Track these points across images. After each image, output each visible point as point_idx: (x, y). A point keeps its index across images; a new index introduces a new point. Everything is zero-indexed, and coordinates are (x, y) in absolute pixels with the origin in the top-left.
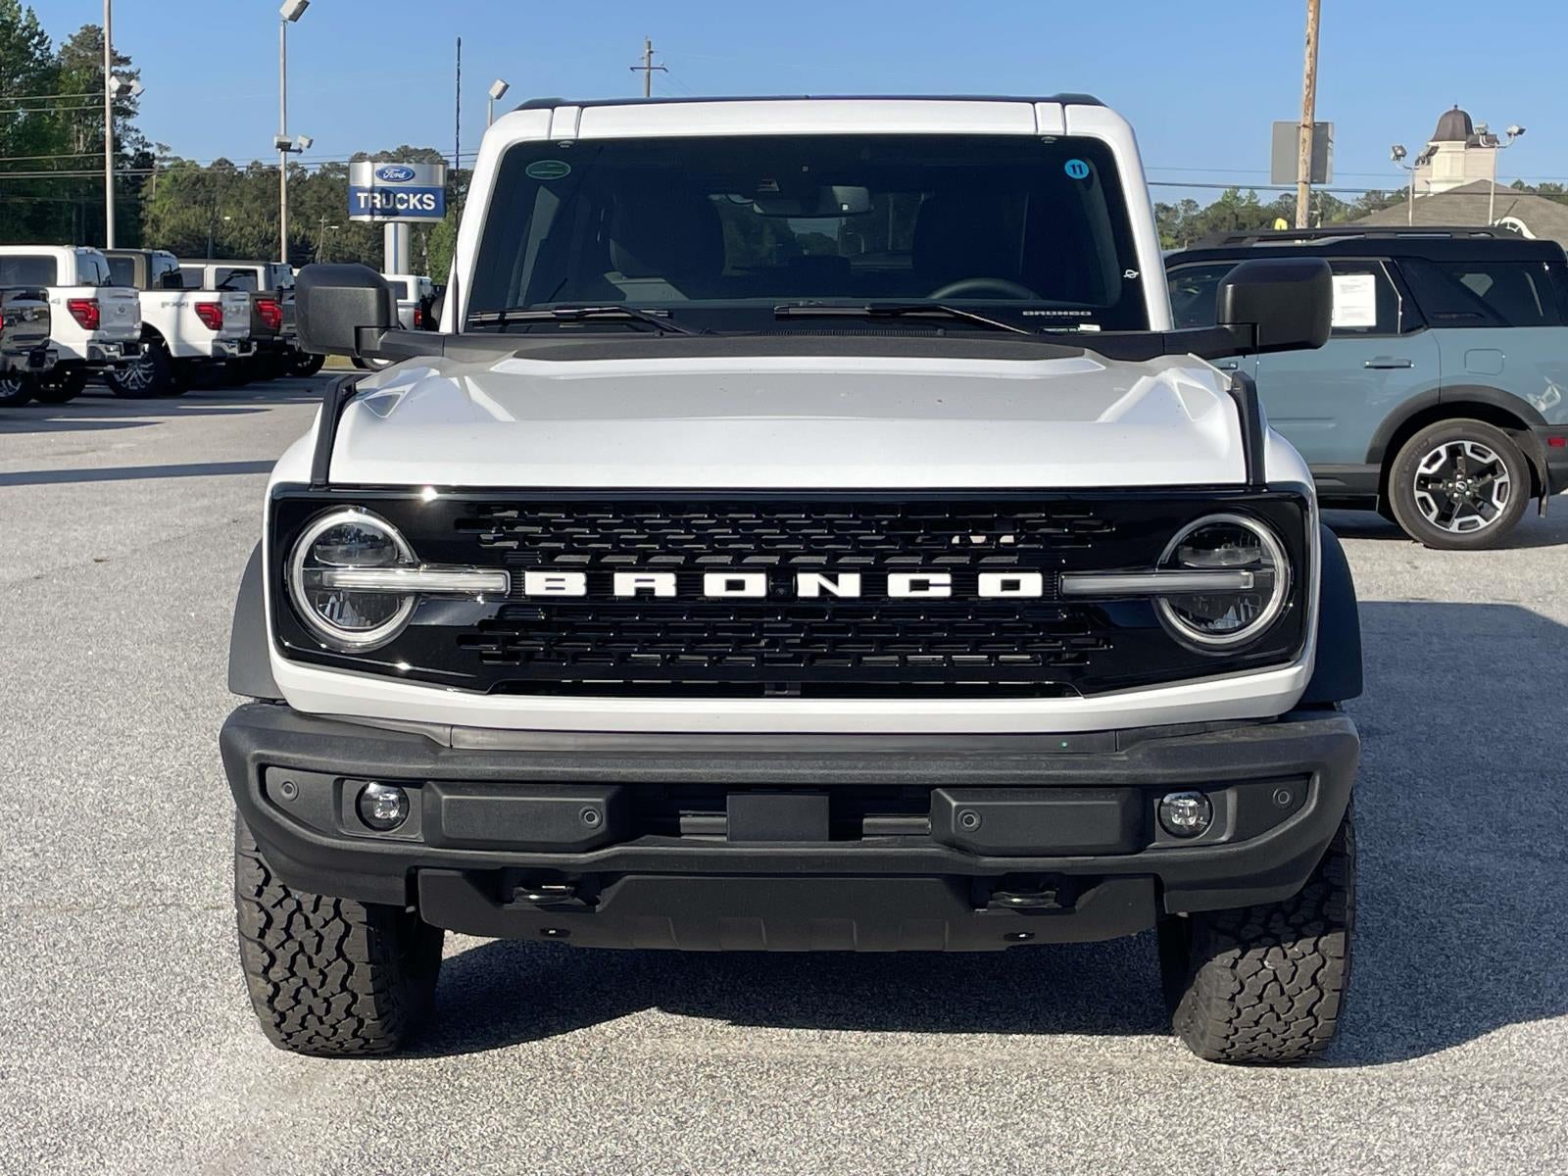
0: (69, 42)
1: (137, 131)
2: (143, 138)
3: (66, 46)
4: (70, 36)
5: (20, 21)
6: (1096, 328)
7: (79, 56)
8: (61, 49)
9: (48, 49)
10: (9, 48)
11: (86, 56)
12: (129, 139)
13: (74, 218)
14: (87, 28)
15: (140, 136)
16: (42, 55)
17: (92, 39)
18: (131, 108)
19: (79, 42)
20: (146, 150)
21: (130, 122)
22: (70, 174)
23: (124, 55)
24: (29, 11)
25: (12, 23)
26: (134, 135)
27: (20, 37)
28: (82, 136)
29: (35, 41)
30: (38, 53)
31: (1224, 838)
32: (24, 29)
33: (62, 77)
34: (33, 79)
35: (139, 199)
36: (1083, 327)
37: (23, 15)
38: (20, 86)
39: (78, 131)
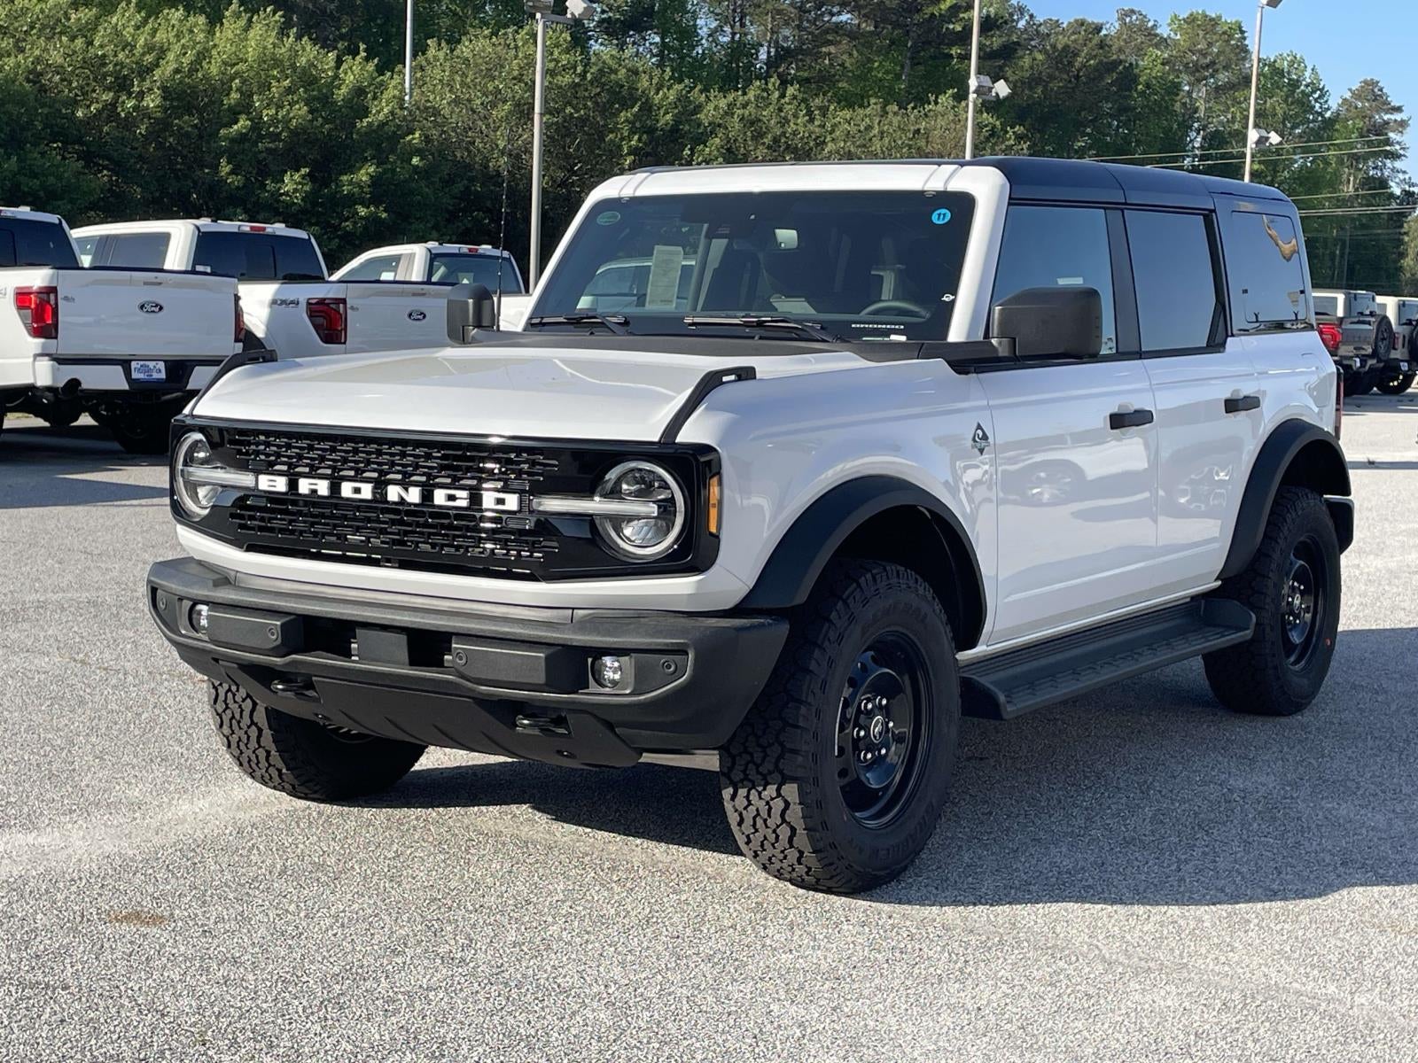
0: (1348, 95)
1: (1404, 172)
2: (1410, 178)
3: (1345, 100)
4: (1350, 90)
5: (1304, 80)
6: (903, 338)
7: (1356, 108)
8: (1340, 101)
9: (1326, 101)
10: (1292, 103)
11: (1364, 107)
12: (1397, 180)
13: (1338, 252)
14: (1365, 82)
15: (1407, 177)
16: (1321, 108)
17: (1372, 93)
18: (1402, 152)
19: (1357, 95)
20: (1412, 189)
21: (1398, 164)
22: (1339, 212)
23: (1397, 105)
24: (1313, 70)
25: (1298, 81)
26: (1401, 176)
27: (1303, 92)
28: (1352, 179)
29: (1316, 96)
30: (1317, 105)
31: (628, 692)
32: (1307, 86)
33: (1337, 127)
34: (1312, 129)
35: (1400, 233)
36: (894, 337)
37: (1307, 74)
38: (1300, 136)
39: (1350, 174)
